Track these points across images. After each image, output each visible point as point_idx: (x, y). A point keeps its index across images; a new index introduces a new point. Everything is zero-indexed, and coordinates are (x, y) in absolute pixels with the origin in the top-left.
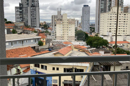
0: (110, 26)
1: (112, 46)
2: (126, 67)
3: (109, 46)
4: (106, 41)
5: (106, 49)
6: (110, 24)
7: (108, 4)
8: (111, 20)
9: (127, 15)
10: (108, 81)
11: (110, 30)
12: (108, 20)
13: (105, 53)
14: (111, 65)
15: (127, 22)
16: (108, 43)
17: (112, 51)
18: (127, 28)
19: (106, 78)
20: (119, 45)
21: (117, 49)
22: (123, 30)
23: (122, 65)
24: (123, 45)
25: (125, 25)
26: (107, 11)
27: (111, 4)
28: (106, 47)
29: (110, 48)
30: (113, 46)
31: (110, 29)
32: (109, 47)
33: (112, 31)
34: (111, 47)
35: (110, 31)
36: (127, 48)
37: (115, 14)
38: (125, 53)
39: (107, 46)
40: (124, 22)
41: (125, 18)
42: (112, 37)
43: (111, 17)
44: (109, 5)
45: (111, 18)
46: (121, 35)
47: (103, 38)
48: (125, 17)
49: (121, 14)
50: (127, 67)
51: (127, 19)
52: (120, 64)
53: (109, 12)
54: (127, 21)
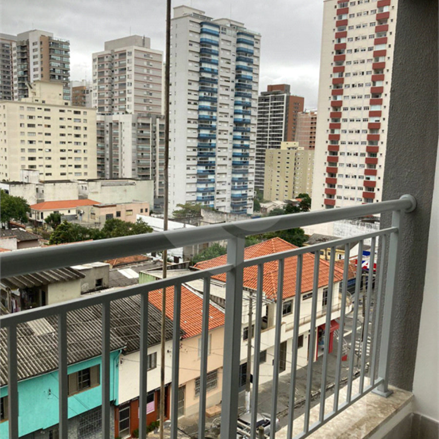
0: (31, 150)
1: (42, 218)
2: (95, 283)
3: (33, 217)
4: (21, 202)
5: (21, 229)
6: (31, 142)
7: (16, 72)
8: (31, 129)
9: (85, 113)
10: (43, 337)
11: (32, 163)
12: (22, 129)
13: (20, 244)
14: (49, 283)
15: (85, 136)
16: (28, 208)
17: (46, 236)
18: (86, 155)
19: (34, 330)
20: (66, 213)
21: (62, 228)
22: (73, 162)
23: (83, 277)
24: (79, 212)
25: (81, 147)
26: (16, 94)
27: (26, 72)
28: (22, 222)
29: (36, 224)
30: (45, 217)
31: (32, 159)
32: (31, 221)
33: (38, 168)
34: (40, 220)
35: (32, 167)
36: (92, 221)
37: (43, 108)
38: (88, 236)
39: (25, 220)
40: (77, 136)
41: (78, 124)
42: (41, 188)
43: (31, 117)
44: (20, 73)
45: (31, 122)
46: (69, 181)
47: (7, 192)
48: (79, 120)
49: (66, 109)
50: (99, 282)
51: (86, 128)
52: (78, 274)
53: (23, 100)
54: (85, 132)
